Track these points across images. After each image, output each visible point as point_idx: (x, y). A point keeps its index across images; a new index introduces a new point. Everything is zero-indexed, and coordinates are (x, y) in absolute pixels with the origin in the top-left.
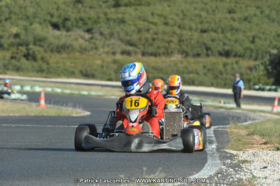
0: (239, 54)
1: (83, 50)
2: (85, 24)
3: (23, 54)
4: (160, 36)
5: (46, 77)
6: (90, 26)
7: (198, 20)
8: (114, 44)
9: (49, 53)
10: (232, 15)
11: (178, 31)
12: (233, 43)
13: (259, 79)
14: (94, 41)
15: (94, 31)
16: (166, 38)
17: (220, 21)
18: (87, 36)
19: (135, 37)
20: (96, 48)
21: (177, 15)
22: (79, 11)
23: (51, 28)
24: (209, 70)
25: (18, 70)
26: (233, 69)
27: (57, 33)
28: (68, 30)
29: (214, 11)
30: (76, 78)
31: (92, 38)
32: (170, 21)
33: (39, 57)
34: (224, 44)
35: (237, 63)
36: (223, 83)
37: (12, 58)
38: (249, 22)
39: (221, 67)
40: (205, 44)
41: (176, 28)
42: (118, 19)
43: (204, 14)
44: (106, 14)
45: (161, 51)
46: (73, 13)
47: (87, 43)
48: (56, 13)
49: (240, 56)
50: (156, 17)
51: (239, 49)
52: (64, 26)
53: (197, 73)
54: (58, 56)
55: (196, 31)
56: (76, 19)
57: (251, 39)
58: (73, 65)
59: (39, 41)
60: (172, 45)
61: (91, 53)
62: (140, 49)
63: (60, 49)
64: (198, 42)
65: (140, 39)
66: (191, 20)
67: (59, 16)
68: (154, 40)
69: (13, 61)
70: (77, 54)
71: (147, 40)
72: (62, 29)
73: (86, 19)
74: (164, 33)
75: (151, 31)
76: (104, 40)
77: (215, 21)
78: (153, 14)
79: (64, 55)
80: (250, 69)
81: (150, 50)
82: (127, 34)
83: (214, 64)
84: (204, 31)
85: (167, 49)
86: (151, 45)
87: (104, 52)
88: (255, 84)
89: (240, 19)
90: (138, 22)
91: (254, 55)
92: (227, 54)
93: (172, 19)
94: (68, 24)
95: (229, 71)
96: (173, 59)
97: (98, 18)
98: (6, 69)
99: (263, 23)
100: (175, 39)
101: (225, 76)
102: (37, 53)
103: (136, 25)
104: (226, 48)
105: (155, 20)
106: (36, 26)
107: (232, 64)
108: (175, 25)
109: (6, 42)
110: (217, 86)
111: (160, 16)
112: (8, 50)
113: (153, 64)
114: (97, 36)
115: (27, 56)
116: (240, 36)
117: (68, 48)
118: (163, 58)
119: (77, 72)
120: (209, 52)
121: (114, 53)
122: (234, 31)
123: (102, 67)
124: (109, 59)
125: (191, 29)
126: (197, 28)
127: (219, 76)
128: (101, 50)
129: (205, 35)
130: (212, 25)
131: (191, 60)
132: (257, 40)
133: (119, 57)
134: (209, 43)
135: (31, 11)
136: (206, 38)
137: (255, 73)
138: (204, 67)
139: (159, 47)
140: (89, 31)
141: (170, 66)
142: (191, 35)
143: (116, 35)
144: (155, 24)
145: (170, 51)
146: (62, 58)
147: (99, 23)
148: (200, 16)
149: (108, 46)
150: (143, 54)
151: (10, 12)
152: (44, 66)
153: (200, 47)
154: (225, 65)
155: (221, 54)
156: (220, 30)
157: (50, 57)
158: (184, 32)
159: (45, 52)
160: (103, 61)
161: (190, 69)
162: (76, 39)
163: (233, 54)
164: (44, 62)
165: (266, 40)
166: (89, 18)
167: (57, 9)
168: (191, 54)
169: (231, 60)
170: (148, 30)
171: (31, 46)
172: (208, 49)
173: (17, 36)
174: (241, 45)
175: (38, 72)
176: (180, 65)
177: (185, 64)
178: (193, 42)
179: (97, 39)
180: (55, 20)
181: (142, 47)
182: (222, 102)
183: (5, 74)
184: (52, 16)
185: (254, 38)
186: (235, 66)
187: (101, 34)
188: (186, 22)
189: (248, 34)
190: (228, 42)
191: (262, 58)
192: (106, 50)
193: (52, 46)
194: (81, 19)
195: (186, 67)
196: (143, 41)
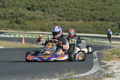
0: (107, 19)
1: (41, 19)
2: (41, 8)
3: (15, 21)
4: (73, 12)
5: (25, 31)
6: (43, 9)
7: (89, 5)
8: (54, 16)
9: (26, 21)
10: (104, 3)
11: (81, 10)
12: (105, 15)
13: (116, 30)
14: (45, 15)
15: (45, 11)
16: (76, 13)
17: (99, 5)
18: (42, 13)
19: (63, 13)
20: (46, 18)
21: (80, 3)
22: (39, 2)
23: (27, 10)
24: (95, 27)
25: (13, 28)
26: (105, 26)
27: (29, 12)
28: (34, 11)
29: (96, 1)
30: (38, 31)
31: (44, 14)
32: (78, 6)
33: (22, 22)
34: (101, 16)
35: (107, 23)
36: (101, 32)
37: (10, 23)
38: (112, 6)
39: (100, 25)
40: (92, 15)
41: (80, 9)
42: (55, 5)
43: (92, 3)
44: (50, 3)
45: (74, 19)
46: (36, 3)
47: (42, 16)
48: (29, 3)
49: (108, 21)
50: (72, 4)
51: (107, 17)
52: (32, 9)
53: (90, 28)
54: (30, 22)
55: (89, 10)
56: (37, 6)
57: (112, 13)
58: (36, 26)
59: (22, 15)
60: (78, 16)
61: (44, 20)
62: (65, 18)
63: (31, 19)
64: (90, 15)
65: (65, 14)
66: (87, 5)
67: (30, 5)
68: (71, 14)
69: (11, 24)
70: (38, 21)
71: (68, 14)
72: (31, 10)
73: (42, 6)
74: (75, 11)
75: (70, 11)
76: (49, 14)
77: (97, 6)
78: (70, 3)
79: (33, 22)
80: (113, 26)
81: (69, 18)
82: (59, 12)
83: (97, 24)
84: (92, 10)
85: (76, 18)
86: (70, 16)
87: (49, 20)
88: (114, 33)
89: (108, 4)
90: (64, 7)
91: (114, 20)
92: (102, 20)
93: (79, 5)
94: (34, 8)
95: (103, 27)
96: (79, 22)
97: (47, 5)
98: (8, 28)
99: (117, 6)
100: (80, 14)
101: (101, 29)
102: (21, 21)
103: (63, 8)
104: (102, 17)
105: (71, 5)
106: (20, 9)
107: (105, 24)
108: (80, 7)
109: (7, 16)
110: (98, 33)
111: (73, 4)
112: (8, 20)
113: (71, 25)
114: (46, 13)
115: (16, 22)
116: (108, 12)
117: (34, 18)
118: (75, 22)
119: (38, 28)
120: (95, 19)
121: (54, 20)
122: (105, 10)
123: (49, 26)
124: (52, 23)
125: (86, 9)
126: (89, 9)
127: (99, 29)
128: (48, 19)
129: (93, 12)
130: (96, 7)
131: (87, 22)
132: (115, 13)
133: (56, 22)
134: (95, 15)
135: (18, 2)
136: (93, 13)
137: (114, 28)
138: (93, 25)
139: (73, 17)
140: (43, 11)
141: (78, 25)
142: (87, 12)
143: (54, 12)
144: (71, 7)
145: (78, 19)
146: (32, 23)
147: (47, 7)
148: (90, 4)
149: (51, 17)
150: (66, 20)
151: (9, 3)
152: (24, 26)
153: (91, 17)
154: (102, 24)
155: (99, 20)
156: (99, 9)
157: (27, 22)
158: (84, 11)
159: (24, 20)
160: (49, 24)
161: (87, 26)
162: (38, 15)
163: (105, 20)
164: (24, 24)
165: (119, 13)
166: (43, 5)
167: (29, 2)
168: (87, 20)
169: (104, 22)
170: (68, 10)
171: (18, 18)
172: (94, 18)
173: (12, 13)
174: (108, 16)
175: (21, 29)
176: (82, 25)
177: (85, 24)
178: (87, 15)
179: (46, 14)
180: (28, 6)
181: (66, 17)
182: (101, 40)
183: (7, 30)
184: (27, 4)
185: (114, 12)
186: (106, 25)
187: (48, 12)
188: (84, 6)
189: (111, 11)
190: (102, 15)
191: (118, 21)
192: (50, 19)
193: (27, 18)
194: (40, 6)
195: (85, 26)
196: (66, 15)
